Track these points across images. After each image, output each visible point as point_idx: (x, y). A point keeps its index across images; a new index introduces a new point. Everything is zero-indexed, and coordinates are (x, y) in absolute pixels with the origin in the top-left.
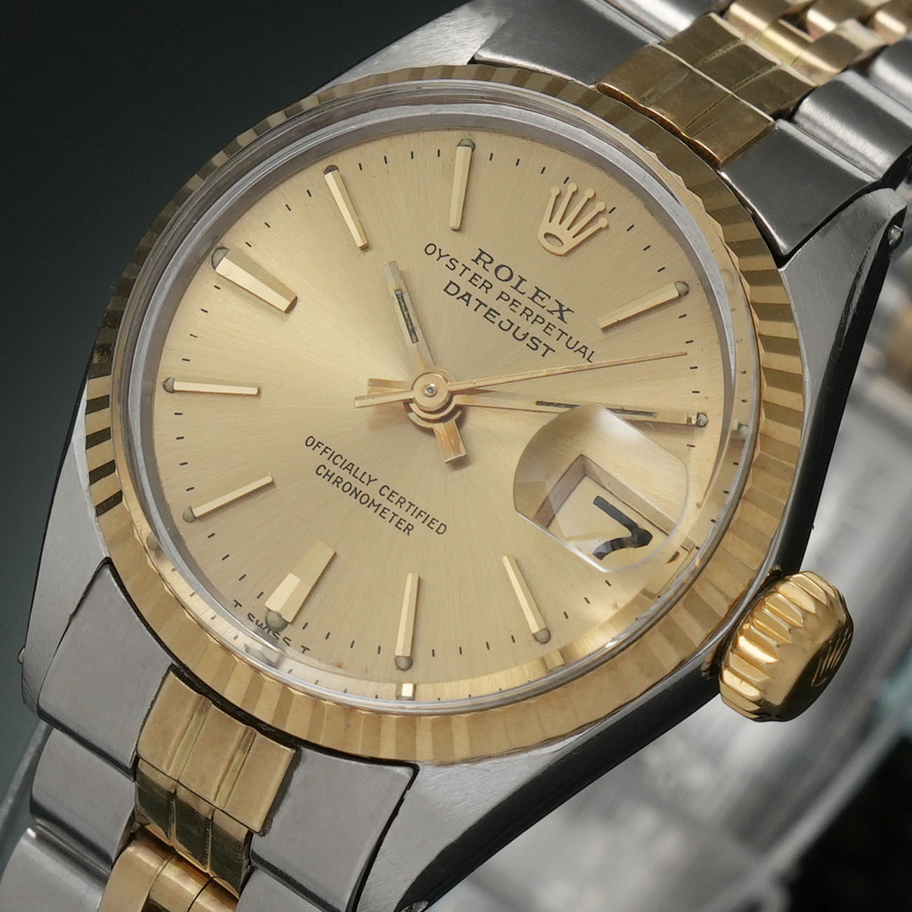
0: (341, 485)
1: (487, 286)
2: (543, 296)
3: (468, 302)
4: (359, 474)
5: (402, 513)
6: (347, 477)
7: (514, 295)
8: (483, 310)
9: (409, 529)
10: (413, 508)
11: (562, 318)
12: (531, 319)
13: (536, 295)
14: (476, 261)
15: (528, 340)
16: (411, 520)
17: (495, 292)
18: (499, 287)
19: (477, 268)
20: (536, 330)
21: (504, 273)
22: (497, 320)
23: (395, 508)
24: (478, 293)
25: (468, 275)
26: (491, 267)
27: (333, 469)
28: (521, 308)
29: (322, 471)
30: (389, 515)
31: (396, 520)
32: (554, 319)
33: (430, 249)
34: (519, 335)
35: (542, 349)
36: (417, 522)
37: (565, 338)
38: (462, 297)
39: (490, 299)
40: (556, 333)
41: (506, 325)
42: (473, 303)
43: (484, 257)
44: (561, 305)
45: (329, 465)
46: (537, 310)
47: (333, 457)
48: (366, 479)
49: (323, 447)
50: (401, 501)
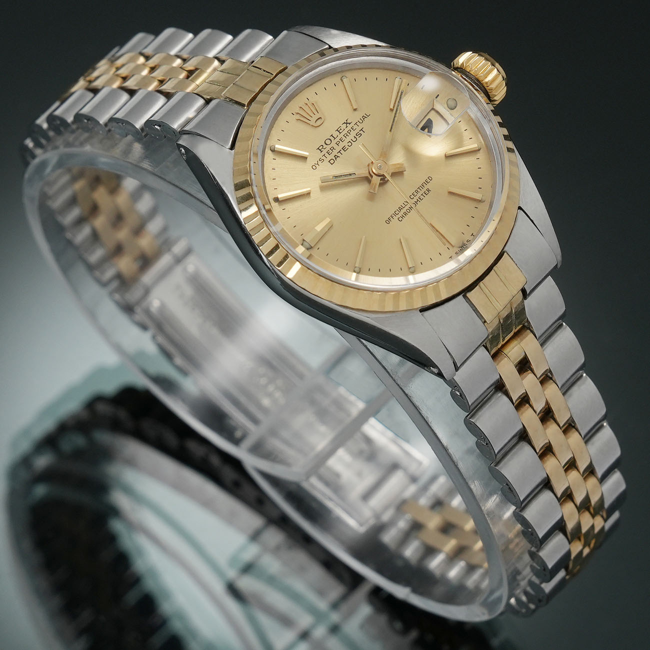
0: (407, 213)
1: (333, 149)
2: (339, 129)
3: (338, 157)
4: (404, 206)
5: (422, 192)
6: (404, 210)
7: (338, 139)
8: (342, 152)
9: (428, 190)
10: (420, 188)
11: (350, 124)
12: (348, 134)
13: (339, 131)
14: (322, 151)
15: (357, 137)
16: (425, 189)
17: (335, 146)
18: (333, 144)
19: (325, 152)
20: (353, 133)
21: (328, 142)
22: (347, 147)
23: (419, 194)
24: (335, 152)
25: (327, 155)
26: (325, 146)
27: (400, 215)
28: (344, 138)
29: (400, 219)
30: (422, 197)
31: (424, 194)
32: (350, 127)
33: (314, 167)
34: (355, 140)
35: (361, 132)
36: (426, 187)
37: (358, 123)
38: (336, 158)
39: (338, 148)
40: (355, 127)
41: (350, 144)
42: (339, 155)
43: (320, 148)
44: (344, 123)
45: (398, 216)
46: (345, 132)
47: (395, 214)
48: (406, 204)
49: (391, 217)
50: (417, 192)
